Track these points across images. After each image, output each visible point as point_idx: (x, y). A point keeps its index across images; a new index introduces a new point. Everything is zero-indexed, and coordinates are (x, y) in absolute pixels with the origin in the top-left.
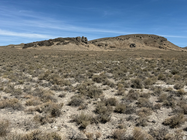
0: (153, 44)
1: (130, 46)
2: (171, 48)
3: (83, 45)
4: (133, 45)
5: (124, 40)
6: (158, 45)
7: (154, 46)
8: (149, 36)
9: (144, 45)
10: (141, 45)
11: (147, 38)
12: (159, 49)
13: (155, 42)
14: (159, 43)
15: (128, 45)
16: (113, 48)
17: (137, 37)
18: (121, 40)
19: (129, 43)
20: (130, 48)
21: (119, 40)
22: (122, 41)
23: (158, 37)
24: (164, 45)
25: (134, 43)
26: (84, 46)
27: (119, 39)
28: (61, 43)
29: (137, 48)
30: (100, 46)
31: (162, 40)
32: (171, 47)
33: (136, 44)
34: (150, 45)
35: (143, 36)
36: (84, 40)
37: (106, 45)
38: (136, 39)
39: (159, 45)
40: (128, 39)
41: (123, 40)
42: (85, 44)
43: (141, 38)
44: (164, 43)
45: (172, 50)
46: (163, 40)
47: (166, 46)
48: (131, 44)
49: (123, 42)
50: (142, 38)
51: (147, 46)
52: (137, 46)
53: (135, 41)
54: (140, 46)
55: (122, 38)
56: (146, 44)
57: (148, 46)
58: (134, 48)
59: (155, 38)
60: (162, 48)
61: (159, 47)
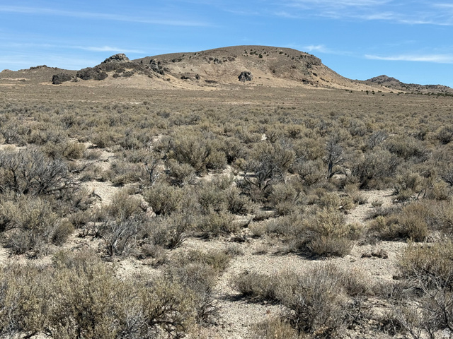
0: (289, 74)
1: (240, 77)
2: (328, 84)
3: (158, 77)
4: (245, 76)
5: (224, 61)
6: (299, 74)
7: (291, 78)
8: (281, 53)
9: (270, 75)
10: (263, 76)
11: (275, 58)
12: (301, 85)
13: (294, 67)
14: (303, 71)
15: (234, 74)
16: (212, 84)
17: (251, 54)
18: (216, 62)
19: (237, 71)
20: (240, 82)
21: (212, 62)
22: (220, 64)
23: (301, 56)
24: (314, 76)
25: (248, 71)
26: (159, 80)
27: (211, 59)
28: (120, 74)
29: (256, 81)
30: (187, 78)
31: (309, 62)
32: (330, 79)
33: (252, 73)
34: (282, 75)
35: (267, 50)
36: (157, 67)
37: (197, 78)
38: (251, 59)
39: (303, 76)
40: (234, 59)
41: (220, 62)
42: (159, 74)
43: (261, 57)
44: (313, 71)
45: (329, 88)
46: (312, 62)
47: (318, 78)
48: (242, 74)
49: (222, 67)
50: (265, 58)
51: (276, 78)
52: (254, 77)
53: (248, 65)
54: (261, 77)
55: (220, 58)
56: (274, 72)
57: (279, 77)
58: (250, 82)
59: (293, 59)
60: (308, 82)
61: (304, 81)
